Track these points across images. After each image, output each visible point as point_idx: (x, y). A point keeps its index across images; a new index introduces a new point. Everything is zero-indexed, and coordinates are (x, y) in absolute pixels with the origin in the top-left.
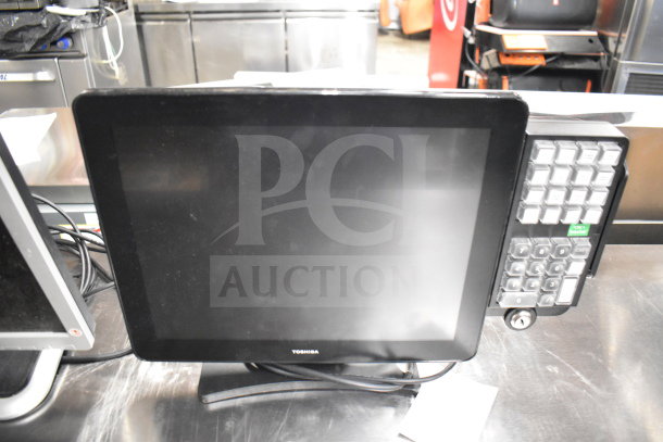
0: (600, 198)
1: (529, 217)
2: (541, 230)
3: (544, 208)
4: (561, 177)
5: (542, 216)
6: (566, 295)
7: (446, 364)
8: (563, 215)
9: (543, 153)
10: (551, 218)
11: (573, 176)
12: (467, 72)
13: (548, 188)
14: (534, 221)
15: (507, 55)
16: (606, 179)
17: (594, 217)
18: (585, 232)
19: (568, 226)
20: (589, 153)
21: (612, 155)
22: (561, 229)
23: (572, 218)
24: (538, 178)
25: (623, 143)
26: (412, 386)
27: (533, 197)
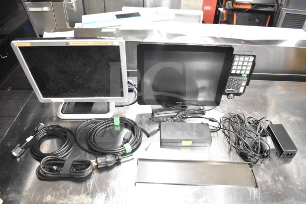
0: (249, 68)
1: (233, 72)
2: (236, 75)
3: (237, 70)
4: (240, 63)
5: (236, 71)
6: (241, 90)
7: (212, 107)
8: (241, 72)
9: (237, 58)
10: (238, 72)
11: (243, 63)
12: (220, 9)
13: (238, 66)
14: (234, 73)
15: (236, 4)
16: (250, 64)
17: (248, 72)
18: (246, 76)
19: (242, 74)
20: (247, 59)
21: (252, 59)
22: (240, 75)
23: (243, 72)
24: (235, 63)
25: (255, 56)
26: (203, 112)
27: (234, 68)
